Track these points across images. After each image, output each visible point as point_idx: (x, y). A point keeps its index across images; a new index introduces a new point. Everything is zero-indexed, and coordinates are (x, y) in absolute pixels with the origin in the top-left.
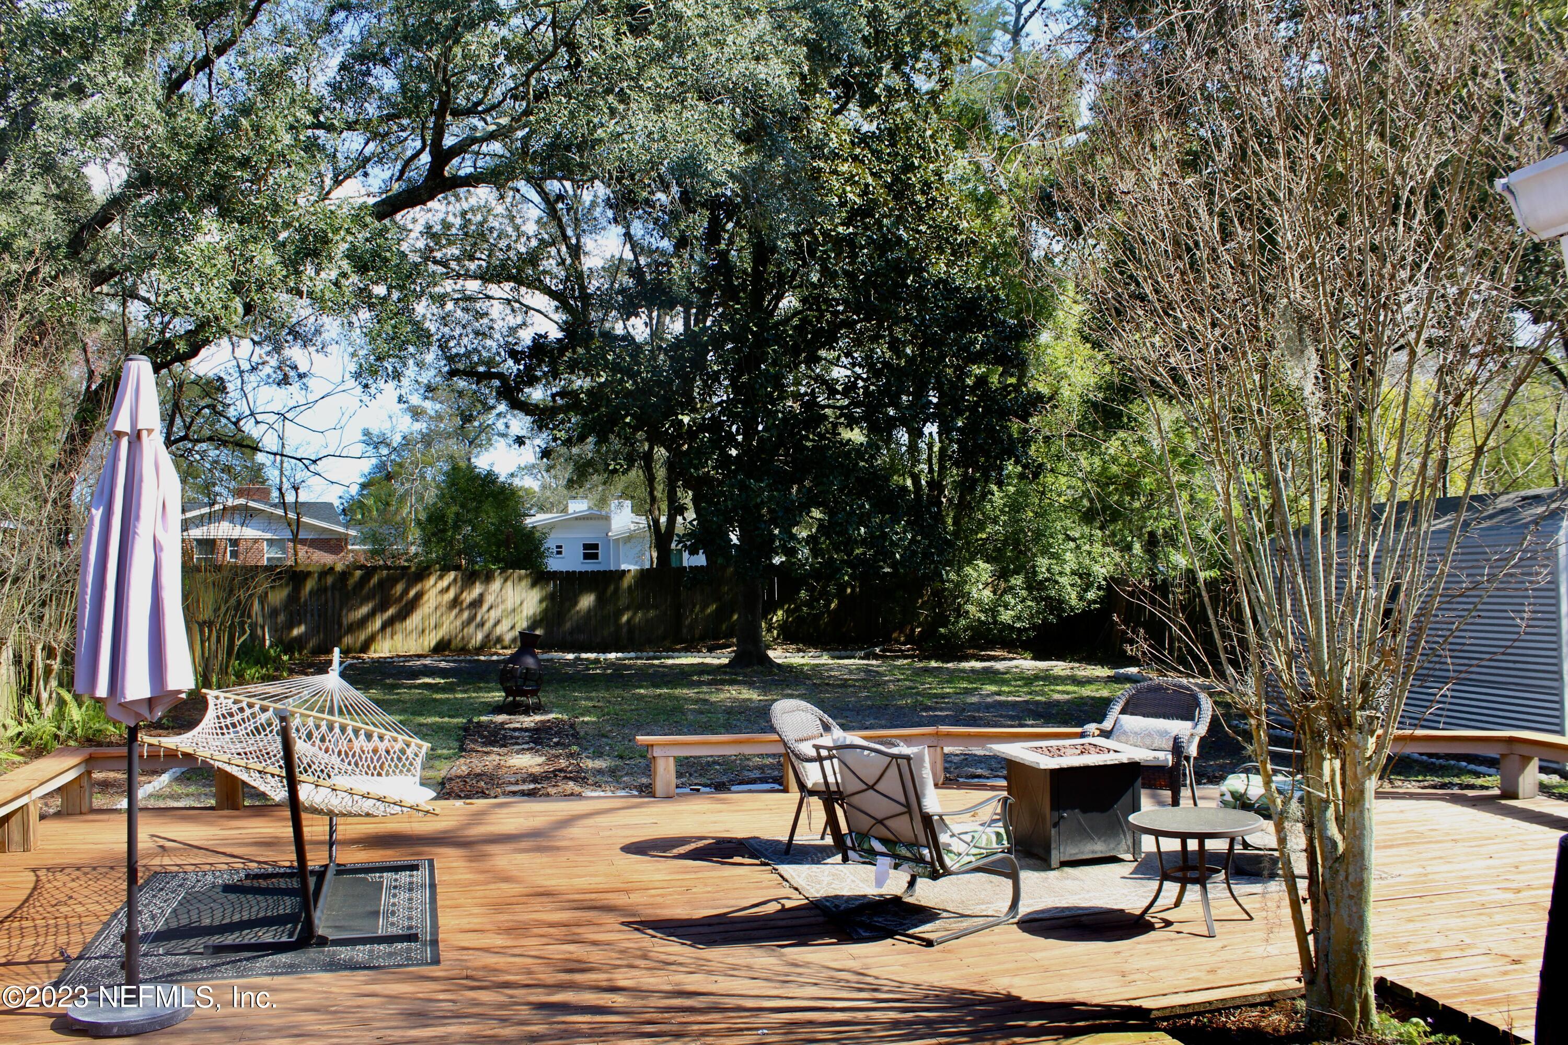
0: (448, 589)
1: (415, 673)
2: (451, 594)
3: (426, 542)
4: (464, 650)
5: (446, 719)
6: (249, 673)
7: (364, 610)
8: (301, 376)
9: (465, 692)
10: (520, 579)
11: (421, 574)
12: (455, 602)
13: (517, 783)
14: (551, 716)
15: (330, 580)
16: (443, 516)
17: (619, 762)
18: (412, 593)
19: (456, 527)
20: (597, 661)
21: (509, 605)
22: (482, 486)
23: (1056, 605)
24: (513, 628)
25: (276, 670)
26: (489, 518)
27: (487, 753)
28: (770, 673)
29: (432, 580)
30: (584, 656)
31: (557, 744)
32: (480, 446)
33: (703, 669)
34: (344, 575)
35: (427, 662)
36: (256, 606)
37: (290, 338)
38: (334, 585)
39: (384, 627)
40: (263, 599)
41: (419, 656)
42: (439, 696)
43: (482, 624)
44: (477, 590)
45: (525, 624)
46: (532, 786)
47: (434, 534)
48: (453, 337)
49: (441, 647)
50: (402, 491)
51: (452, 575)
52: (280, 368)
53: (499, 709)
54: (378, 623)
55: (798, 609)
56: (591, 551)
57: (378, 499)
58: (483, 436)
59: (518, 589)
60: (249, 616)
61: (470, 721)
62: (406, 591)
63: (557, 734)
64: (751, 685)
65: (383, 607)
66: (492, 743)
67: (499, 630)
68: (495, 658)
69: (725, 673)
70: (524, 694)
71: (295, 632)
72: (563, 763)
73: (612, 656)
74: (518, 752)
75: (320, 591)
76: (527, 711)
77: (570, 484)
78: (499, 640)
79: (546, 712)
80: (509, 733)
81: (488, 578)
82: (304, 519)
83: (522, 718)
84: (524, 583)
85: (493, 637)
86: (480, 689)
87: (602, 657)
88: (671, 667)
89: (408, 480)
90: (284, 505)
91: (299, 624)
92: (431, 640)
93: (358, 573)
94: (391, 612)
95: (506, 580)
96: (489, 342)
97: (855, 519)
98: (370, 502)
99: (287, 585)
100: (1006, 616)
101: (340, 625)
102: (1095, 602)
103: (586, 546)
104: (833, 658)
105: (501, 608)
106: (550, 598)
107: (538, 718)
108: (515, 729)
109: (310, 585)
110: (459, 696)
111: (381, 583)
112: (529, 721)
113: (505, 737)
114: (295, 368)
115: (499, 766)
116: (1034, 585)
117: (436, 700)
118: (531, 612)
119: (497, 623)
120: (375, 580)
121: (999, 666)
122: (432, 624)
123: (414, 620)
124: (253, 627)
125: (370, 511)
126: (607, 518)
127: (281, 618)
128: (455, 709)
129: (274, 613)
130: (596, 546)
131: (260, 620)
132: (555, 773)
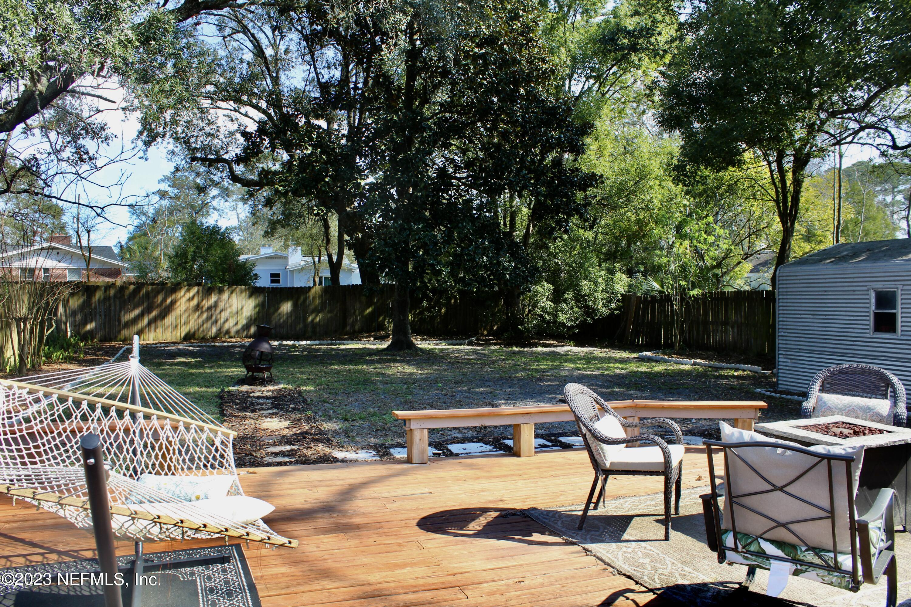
0: (193, 298)
1: (173, 355)
2: (195, 302)
3: (174, 270)
4: (204, 339)
5: (204, 389)
6: (57, 355)
7: (136, 312)
8: (90, 159)
9: (211, 368)
10: (241, 292)
11: (175, 288)
12: (198, 307)
13: (275, 445)
14: (281, 386)
15: (112, 292)
16: (185, 253)
17: (347, 424)
18: (169, 301)
19: (194, 260)
20: (294, 346)
21: (234, 309)
22: (211, 234)
23: (589, 311)
24: (237, 324)
25: (75, 352)
26: (217, 253)
27: (244, 418)
28: (417, 355)
29: (182, 292)
30: (285, 343)
31: (294, 409)
32: (203, 215)
33: (371, 352)
34: (123, 288)
35: (180, 347)
36: (61, 310)
37: (83, 132)
38: (115, 295)
39: (149, 324)
40: (66, 304)
41: (174, 343)
42: (194, 371)
43: (216, 322)
44: (213, 298)
45: (244, 322)
46: (288, 448)
47: (180, 265)
48: (193, 136)
49: (188, 337)
50: (156, 240)
51: (196, 289)
52: (76, 153)
53: (242, 381)
54: (145, 321)
55: (421, 313)
56: (275, 278)
57: (140, 245)
58: (204, 210)
59: (240, 298)
60: (56, 314)
61: (223, 390)
62: (164, 300)
63: (292, 400)
64: (408, 363)
65: (149, 310)
66: (245, 409)
67: (227, 326)
68: (225, 344)
69: (386, 354)
70: (261, 370)
71: (89, 327)
72: (306, 427)
73: (304, 343)
74: (267, 416)
75: (107, 299)
76: (263, 382)
77: (266, 234)
78: (228, 332)
79: (276, 383)
80: (255, 401)
81: (221, 291)
82: (93, 256)
83: (259, 388)
84: (244, 295)
85: (224, 330)
86: (220, 366)
87: (297, 343)
88: (346, 350)
89: (159, 234)
90: (81, 247)
91: (91, 322)
92: (182, 332)
93: (132, 287)
94: (154, 313)
95: (232, 293)
96: (216, 141)
97: (480, 251)
98: (135, 247)
99: (83, 295)
100: (562, 318)
101: (120, 321)
102: (616, 309)
103: (272, 275)
104: (449, 344)
105: (229, 310)
106: (261, 306)
107: (271, 388)
108: (258, 397)
109: (98, 295)
110: (208, 371)
111: (147, 294)
112: (268, 390)
113: (252, 404)
114: (87, 153)
115: (256, 430)
116: (580, 298)
117: (192, 374)
118: (248, 314)
119: (226, 321)
120: (144, 291)
121: (560, 350)
122: (183, 321)
123: (170, 319)
124: (58, 323)
125: (135, 253)
126: (286, 258)
127: (79, 317)
128: (209, 382)
129: (74, 313)
130: (278, 275)
131: (64, 318)
132: (304, 435)
